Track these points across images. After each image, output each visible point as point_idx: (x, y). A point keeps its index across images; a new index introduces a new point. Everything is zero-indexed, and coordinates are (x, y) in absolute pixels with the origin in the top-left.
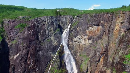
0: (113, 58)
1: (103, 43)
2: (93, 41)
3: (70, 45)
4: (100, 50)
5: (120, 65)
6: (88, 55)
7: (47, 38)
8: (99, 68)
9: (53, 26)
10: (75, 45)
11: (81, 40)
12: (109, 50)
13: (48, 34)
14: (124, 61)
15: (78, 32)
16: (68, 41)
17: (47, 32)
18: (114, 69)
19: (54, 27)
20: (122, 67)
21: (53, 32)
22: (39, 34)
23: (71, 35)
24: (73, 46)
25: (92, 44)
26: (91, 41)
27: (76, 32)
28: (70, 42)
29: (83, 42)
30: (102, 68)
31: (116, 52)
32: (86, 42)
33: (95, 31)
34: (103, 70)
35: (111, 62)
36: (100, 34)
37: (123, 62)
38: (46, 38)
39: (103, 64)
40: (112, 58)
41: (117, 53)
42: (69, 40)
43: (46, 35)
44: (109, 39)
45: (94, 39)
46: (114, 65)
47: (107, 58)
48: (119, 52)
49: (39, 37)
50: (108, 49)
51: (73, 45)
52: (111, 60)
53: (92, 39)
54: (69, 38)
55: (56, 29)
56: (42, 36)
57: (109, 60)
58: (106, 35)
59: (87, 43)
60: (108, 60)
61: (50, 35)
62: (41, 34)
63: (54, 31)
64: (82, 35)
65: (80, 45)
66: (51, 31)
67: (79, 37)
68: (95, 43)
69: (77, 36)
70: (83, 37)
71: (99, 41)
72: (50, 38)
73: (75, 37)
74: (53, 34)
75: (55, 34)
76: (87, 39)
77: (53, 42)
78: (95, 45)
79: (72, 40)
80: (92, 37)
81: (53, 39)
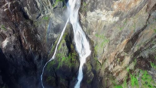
0: (141, 48)
1: (135, 24)
2: (121, 19)
3: (82, 21)
4: (126, 34)
5: (144, 62)
6: (108, 36)
7: (42, 15)
8: (118, 50)
10: (89, 22)
11: (102, 15)
12: (141, 36)
13: (43, 9)
14: (152, 62)
15: (97, 4)
16: (79, 15)
17: (39, 4)
18: (136, 60)
20: (146, 65)
21: (50, 4)
22: (26, 8)
23: (84, 7)
24: (87, 22)
25: (116, 23)
26: (117, 19)
27: (93, 4)
28: (82, 17)
29: (103, 18)
30: (122, 53)
31: (148, 43)
32: (108, 18)
33: (130, 4)
34: (122, 55)
35: (135, 51)
36: (137, 8)
37: (151, 63)
38: (40, 15)
39: (124, 49)
40: (139, 48)
41: (149, 45)
42: (80, 13)
43: (38, 9)
44: (148, 19)
45: (123, 16)
46: (138, 57)
47: (133, 45)
48: (153, 45)
49: (28, 14)
50: (139, 36)
51: (86, 21)
52: (136, 48)
53: (120, 15)
54: (80, 11)
56: (33, 12)
57: (134, 49)
58: (146, 11)
59: (109, 20)
60: (133, 47)
61: (45, 9)
62: (28, 8)
64: (105, 9)
65: (98, 22)
66: (46, 3)
67: (98, 11)
68: (122, 22)
69: (95, 10)
70: (105, 12)
71: (131, 19)
72: (47, 15)
73: (92, 11)
74: (51, 8)
75: (54, 8)
76: (111, 16)
77: (54, 20)
78: (121, 25)
79: (85, 15)
80: (120, 14)
81: (52, 16)
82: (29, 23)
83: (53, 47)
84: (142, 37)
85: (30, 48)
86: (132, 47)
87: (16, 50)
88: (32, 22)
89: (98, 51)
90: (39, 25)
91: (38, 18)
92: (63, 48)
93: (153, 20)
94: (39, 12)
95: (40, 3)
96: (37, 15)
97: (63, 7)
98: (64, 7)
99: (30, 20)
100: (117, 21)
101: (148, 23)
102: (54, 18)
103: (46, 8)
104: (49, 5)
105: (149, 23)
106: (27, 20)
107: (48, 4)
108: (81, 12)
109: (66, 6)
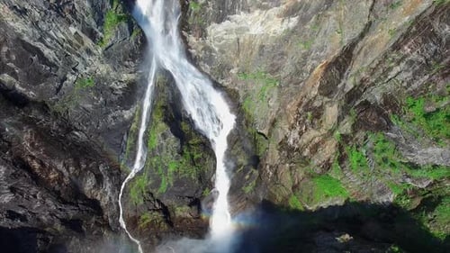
0: (362, 81)
1: (341, 24)
2: (303, 21)
3: (193, 51)
4: (322, 54)
5: (375, 114)
6: (275, 69)
7: (71, 78)
8: (302, 94)
9: (73, 12)
10: (217, 49)
12: (359, 53)
13: (68, 63)
14: (394, 113)
17: (48, 53)
18: (352, 111)
19: (80, 13)
20: (381, 121)
21: (88, 42)
22: (6, 78)
23: (195, 15)
24: (211, 50)
25: (293, 31)
26: (294, 21)
27: (223, 3)
28: (193, 40)
29: (256, 29)
30: (315, 98)
31: (377, 65)
32: (269, 27)
34: (317, 104)
35: (347, 90)
37: (391, 114)
38: (64, 79)
39: (320, 88)
40: (358, 81)
41: (381, 70)
42: (185, 33)
43: (52, 65)
45: (309, 12)
46: (357, 103)
47: (341, 76)
48: (390, 69)
49: (20, 89)
50: (355, 52)
51: (207, 49)
52: (349, 83)
53: (301, 11)
54: (184, 26)
55: (100, 23)
56: (35, 78)
57: (345, 84)
59: (273, 29)
60: (343, 82)
62: (13, 74)
63: (92, 35)
64: (259, 6)
65: (241, 41)
66: (75, 41)
67: (241, 16)
68: (308, 27)
69: (231, 17)
70: (260, 14)
71: (330, 15)
72: (87, 71)
73: (220, 20)
74: (95, 51)
75: (107, 49)
76: (276, 19)
77: (114, 80)
78: (306, 35)
79: (203, 34)
80: (300, 9)
81: (105, 72)
82: (34, 113)
83: (130, 141)
84: (362, 54)
85: (65, 171)
86: (340, 82)
87: (22, 195)
88: (44, 107)
89: (256, 112)
90: (72, 107)
91: (58, 90)
92: (165, 144)
93: (385, 8)
94: (60, 73)
95: (52, 49)
96: (53, 85)
97: (131, 35)
98: (134, 34)
99: (35, 102)
100: (296, 27)
101: (372, 17)
102: (113, 74)
103: (79, 56)
104: (86, 44)
105: (377, 17)
106: (26, 108)
107: (83, 43)
108: (187, 30)
109: (139, 27)
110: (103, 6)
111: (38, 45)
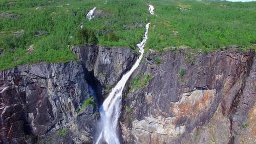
2: (189, 129)
3: (124, 137)
7: (57, 127)
9: (73, 93)
10: (137, 138)
11: (156, 124)
13: (60, 116)
15: (147, 108)
16: (119, 126)
17: (54, 109)
19: (76, 94)
21: (73, 109)
22: (31, 115)
23: (128, 113)
24: (134, 138)
25: (183, 136)
26: (182, 129)
27: (142, 108)
28: (125, 129)
29: (160, 130)
32: (168, 130)
33: (197, 104)
36: (209, 110)
38: (53, 126)
42: (121, 123)
43: (53, 116)
44: (231, 126)
45: (191, 125)
49: (33, 124)
51: (132, 137)
53: (186, 123)
54: (121, 119)
55: (81, 102)
56: (42, 120)
58: (224, 114)
59: (170, 132)
61: (64, 117)
62: (35, 115)
63: (76, 106)
64: (161, 114)
65: (152, 136)
66: (68, 107)
67: (150, 118)
68: (192, 134)
69: (146, 118)
70: (162, 119)
71: (205, 129)
72: (65, 126)
73: (140, 118)
74: (74, 115)
75: (79, 116)
76: (171, 125)
77: (76, 136)
78: (191, 140)
79: (130, 126)
80: (185, 121)
81: (74, 129)
82: (29, 140)
88: (35, 139)
91: (48, 131)
93: (239, 128)
94: (53, 122)
95: (57, 106)
96: (47, 127)
97: (93, 113)
98: (95, 114)
99: (33, 135)
100: (184, 133)
101: (233, 133)
102: (77, 132)
103: (66, 115)
104: (71, 110)
105: (236, 133)
107: (70, 109)
108: (122, 121)
109: (99, 112)
110: (86, 96)
111: (53, 103)
